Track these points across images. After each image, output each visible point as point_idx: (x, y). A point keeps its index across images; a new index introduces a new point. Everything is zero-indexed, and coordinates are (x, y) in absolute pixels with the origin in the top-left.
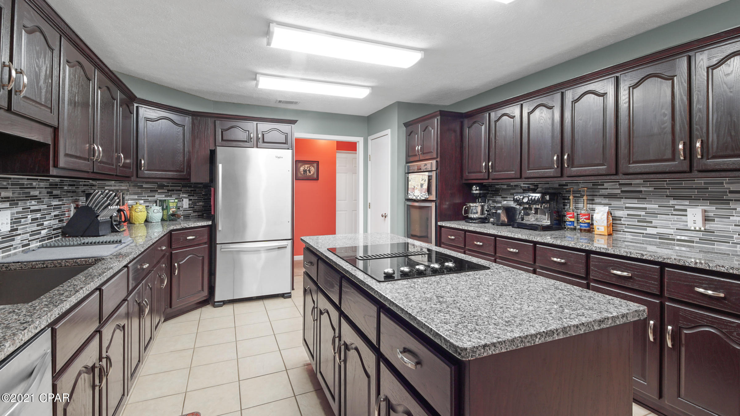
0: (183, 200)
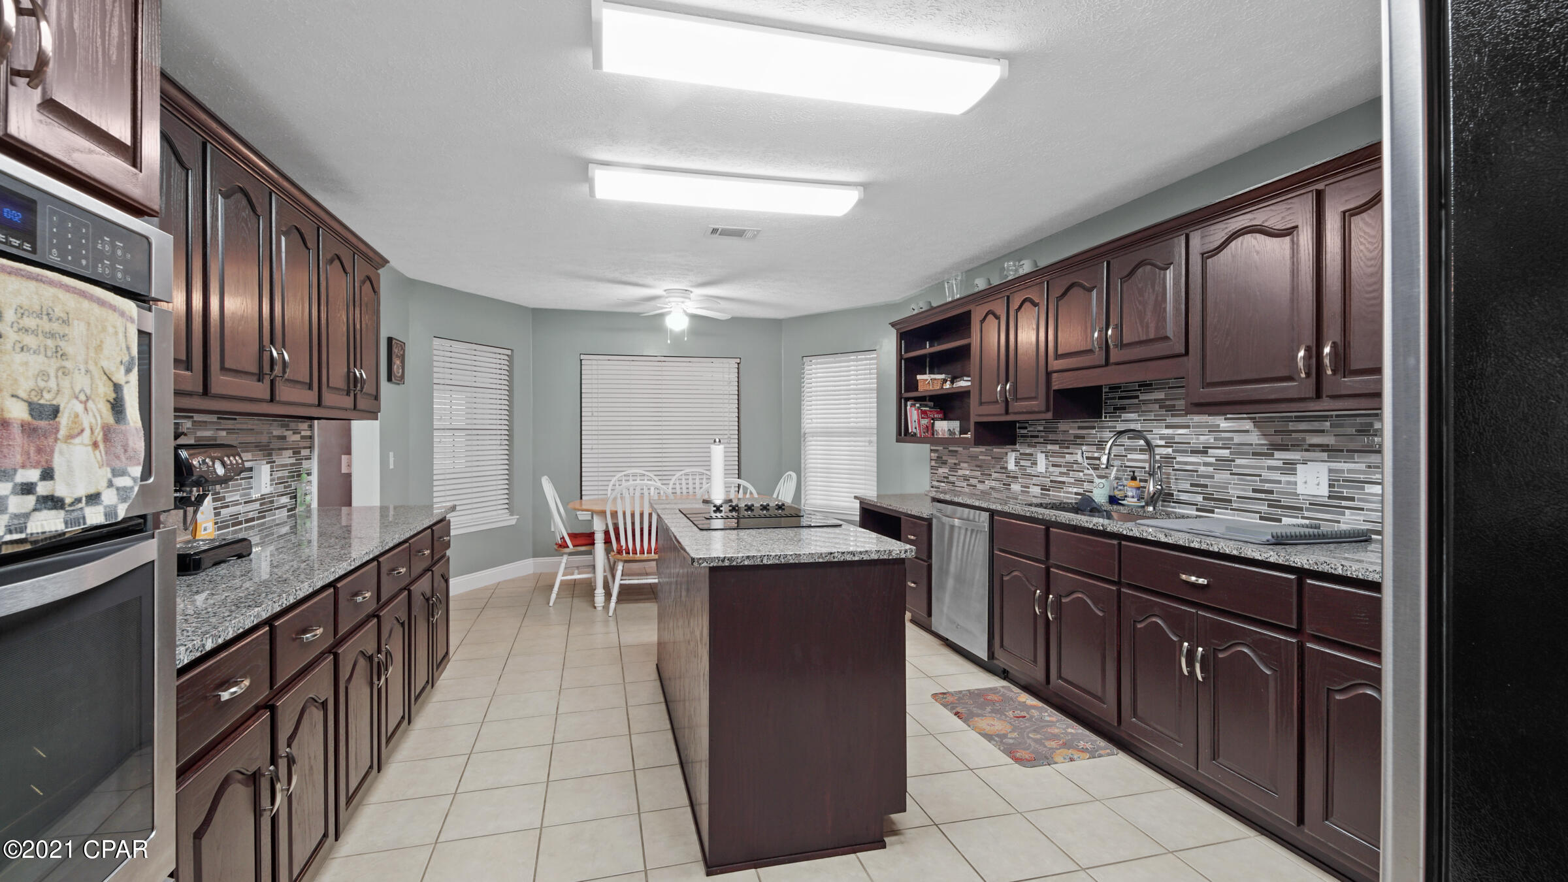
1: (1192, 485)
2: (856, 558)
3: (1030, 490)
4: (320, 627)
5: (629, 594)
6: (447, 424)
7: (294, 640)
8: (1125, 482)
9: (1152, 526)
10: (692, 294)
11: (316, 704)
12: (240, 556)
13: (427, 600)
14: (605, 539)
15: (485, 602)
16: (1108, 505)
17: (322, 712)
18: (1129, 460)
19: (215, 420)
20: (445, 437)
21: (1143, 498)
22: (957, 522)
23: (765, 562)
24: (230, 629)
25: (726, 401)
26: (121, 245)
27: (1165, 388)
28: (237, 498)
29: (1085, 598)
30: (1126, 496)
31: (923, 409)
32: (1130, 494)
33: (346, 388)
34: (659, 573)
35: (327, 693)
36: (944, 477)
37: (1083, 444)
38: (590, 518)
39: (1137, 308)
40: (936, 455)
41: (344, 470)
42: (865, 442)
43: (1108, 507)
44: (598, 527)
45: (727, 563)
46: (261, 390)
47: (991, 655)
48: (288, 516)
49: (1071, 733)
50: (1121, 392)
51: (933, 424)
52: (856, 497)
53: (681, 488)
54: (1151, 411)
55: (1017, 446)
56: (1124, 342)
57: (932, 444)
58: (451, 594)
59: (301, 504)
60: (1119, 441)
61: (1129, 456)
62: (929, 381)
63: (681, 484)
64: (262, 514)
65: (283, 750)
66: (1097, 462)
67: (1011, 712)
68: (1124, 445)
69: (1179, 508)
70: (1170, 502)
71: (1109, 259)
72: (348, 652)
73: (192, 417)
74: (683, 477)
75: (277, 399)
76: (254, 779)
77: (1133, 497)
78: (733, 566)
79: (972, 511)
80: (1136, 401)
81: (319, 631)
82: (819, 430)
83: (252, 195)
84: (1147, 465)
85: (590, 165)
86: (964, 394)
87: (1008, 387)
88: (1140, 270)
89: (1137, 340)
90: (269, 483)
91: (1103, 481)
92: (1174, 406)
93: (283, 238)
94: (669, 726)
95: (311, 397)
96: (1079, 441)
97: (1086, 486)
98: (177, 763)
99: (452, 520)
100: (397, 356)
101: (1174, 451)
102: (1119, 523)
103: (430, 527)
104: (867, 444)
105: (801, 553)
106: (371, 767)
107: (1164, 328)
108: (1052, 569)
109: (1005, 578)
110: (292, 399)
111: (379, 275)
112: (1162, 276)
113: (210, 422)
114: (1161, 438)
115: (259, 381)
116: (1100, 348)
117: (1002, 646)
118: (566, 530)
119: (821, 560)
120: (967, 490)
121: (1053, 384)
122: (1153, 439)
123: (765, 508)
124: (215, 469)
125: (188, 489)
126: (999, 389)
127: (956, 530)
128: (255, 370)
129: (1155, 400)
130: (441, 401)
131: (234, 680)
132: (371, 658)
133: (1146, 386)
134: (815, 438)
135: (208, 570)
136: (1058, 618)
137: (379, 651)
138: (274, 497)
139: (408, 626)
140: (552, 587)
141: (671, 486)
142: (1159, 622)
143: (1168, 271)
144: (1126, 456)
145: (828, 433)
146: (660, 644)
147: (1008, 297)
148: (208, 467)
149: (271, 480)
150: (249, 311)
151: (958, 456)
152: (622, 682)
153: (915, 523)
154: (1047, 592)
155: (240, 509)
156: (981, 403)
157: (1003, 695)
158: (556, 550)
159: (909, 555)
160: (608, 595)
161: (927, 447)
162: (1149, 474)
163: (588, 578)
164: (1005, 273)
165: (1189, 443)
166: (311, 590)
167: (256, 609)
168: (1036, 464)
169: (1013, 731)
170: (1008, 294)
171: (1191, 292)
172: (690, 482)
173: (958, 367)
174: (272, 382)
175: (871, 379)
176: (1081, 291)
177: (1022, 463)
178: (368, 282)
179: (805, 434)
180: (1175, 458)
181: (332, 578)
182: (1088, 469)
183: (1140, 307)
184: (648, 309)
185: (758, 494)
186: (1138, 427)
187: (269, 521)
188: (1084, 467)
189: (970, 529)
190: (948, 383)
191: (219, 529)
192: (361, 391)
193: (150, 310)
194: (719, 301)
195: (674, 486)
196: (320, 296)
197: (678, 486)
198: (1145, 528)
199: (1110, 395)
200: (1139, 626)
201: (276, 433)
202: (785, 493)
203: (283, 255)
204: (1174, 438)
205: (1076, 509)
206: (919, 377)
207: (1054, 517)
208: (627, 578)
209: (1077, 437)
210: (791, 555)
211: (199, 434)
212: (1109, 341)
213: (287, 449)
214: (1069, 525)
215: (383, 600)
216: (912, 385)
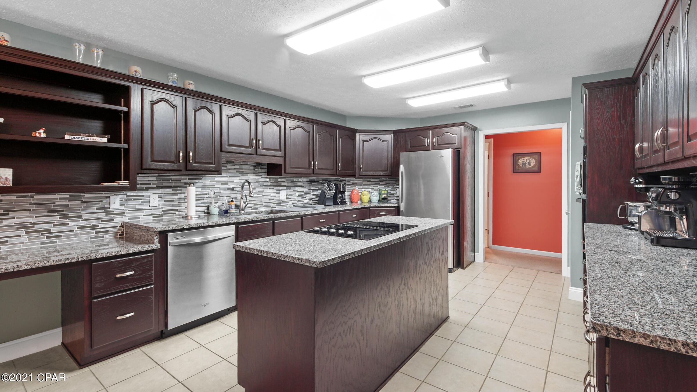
0: (396, 189)
27: (239, 164)
56: (264, 147)
87: (191, 154)
121: (222, 157)
126: (182, 154)
129: (234, 168)
133: (230, 163)
170: (185, 96)
212: (259, 145)
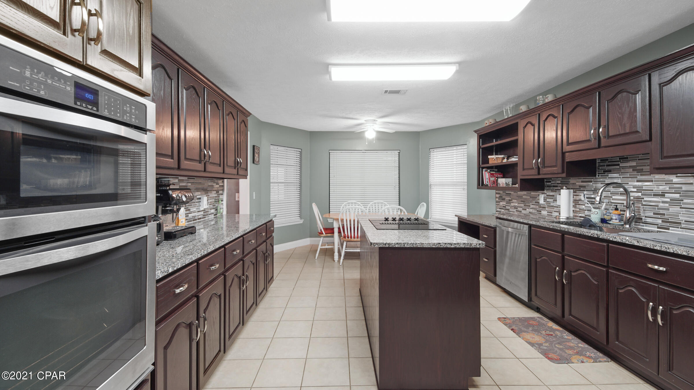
1: (654, 214)
2: (453, 247)
3: (553, 214)
4: (218, 264)
5: (349, 256)
6: (276, 181)
7: (208, 269)
8: (611, 211)
9: (628, 236)
10: (377, 122)
11: (216, 296)
12: (192, 233)
13: (264, 254)
14: (338, 231)
15: (290, 256)
16: (600, 223)
17: (219, 299)
18: (613, 199)
19: (187, 179)
20: (275, 186)
21: (623, 220)
22: (510, 230)
23: (406, 246)
24: (179, 264)
25: (393, 170)
26: (134, 108)
27: (637, 160)
28: (195, 210)
29: (586, 273)
30: (612, 219)
31: (492, 172)
32: (614, 218)
33: (234, 166)
34: (361, 248)
35: (221, 291)
36: (503, 207)
37: (585, 191)
38: (332, 222)
39: (618, 116)
40: (499, 195)
41: (237, 199)
42: (461, 189)
43: (601, 225)
44: (336, 226)
45: (387, 246)
46: (201, 167)
47: (530, 299)
48: (214, 217)
49: (581, 347)
50: (608, 162)
51: (497, 180)
52: (456, 216)
53: (373, 209)
54: (628, 173)
55: (545, 191)
56: (610, 135)
57: (496, 190)
58: (275, 252)
59: (219, 213)
60: (606, 189)
61: (613, 197)
62: (494, 159)
63: (372, 207)
64: (204, 216)
65: (202, 314)
66: (594, 200)
67: (544, 332)
68: (610, 191)
69: (646, 226)
70: (640, 223)
71: (599, 90)
72: (230, 275)
73: (178, 178)
74: (374, 204)
75: (207, 170)
76: (190, 326)
77: (616, 219)
78: (390, 247)
79: (519, 224)
80: (618, 167)
81: (217, 266)
82: (438, 183)
83: (197, 89)
84: (625, 202)
85: (329, 66)
86: (514, 165)
87: (539, 161)
88: (620, 96)
89: (618, 133)
90: (207, 204)
91: (597, 210)
92: (642, 169)
93: (209, 106)
94: (364, 318)
95: (220, 170)
96: (582, 189)
97: (587, 213)
98: (156, 319)
99: (274, 221)
100: (257, 153)
101: (642, 195)
102: (607, 233)
103: (266, 223)
104: (462, 190)
105: (424, 243)
106: (240, 323)
107: (636, 126)
108: (565, 257)
109: (538, 260)
110: (212, 170)
111: (247, 120)
112: (634, 98)
113: (185, 180)
114: (634, 188)
115: (200, 163)
116: (595, 139)
117: (536, 295)
118: (322, 226)
119: (434, 247)
120: (516, 213)
121: (566, 158)
122: (629, 188)
123: (409, 219)
124: (182, 198)
125: (173, 206)
126: (534, 162)
127: (510, 234)
128: (198, 159)
129: (630, 166)
130: (273, 171)
131: (182, 285)
132: (240, 277)
133: (624, 159)
134: (435, 187)
135: (179, 239)
136: (570, 282)
137: (243, 275)
138: (209, 209)
139: (256, 265)
140: (317, 250)
141: (368, 208)
142: (634, 290)
143: (637, 95)
144: (612, 197)
145: (442, 185)
146: (361, 279)
147: (539, 114)
148: (180, 197)
149: (207, 203)
150: (196, 136)
151: (511, 196)
152: (344, 296)
153: (487, 229)
154: (563, 269)
155: (196, 214)
156: (524, 169)
157: (539, 322)
158: (318, 235)
159: (481, 246)
160: (340, 255)
161: (494, 191)
162: (627, 207)
163: (331, 248)
164: (537, 102)
165: (653, 190)
166: (214, 249)
167: (191, 256)
168: (556, 201)
169: (546, 342)
170: (539, 112)
171: (653, 106)
172: (377, 206)
173: (511, 151)
174: (205, 164)
175: (464, 158)
176: (583, 109)
177: (548, 200)
178: (243, 123)
179: (431, 185)
180: (643, 199)
181: (223, 244)
182: (588, 204)
183: (620, 116)
184: (358, 130)
185: (407, 213)
186: (619, 181)
187: (207, 219)
188: (586, 203)
189: (518, 233)
190: (505, 159)
191: (188, 222)
192: (240, 167)
193: (146, 134)
194: (389, 124)
195: (369, 208)
196: (224, 129)
197: (371, 209)
198: (624, 237)
199: (601, 164)
200: (620, 291)
201: (210, 184)
202: (421, 213)
203: (209, 113)
204: (642, 187)
205: (581, 225)
206: (489, 157)
207: (567, 229)
208: (348, 249)
209: (580, 186)
210: (419, 243)
211: (181, 184)
212: (601, 135)
213: (214, 191)
214: (576, 234)
215: (245, 254)
216: (486, 161)
